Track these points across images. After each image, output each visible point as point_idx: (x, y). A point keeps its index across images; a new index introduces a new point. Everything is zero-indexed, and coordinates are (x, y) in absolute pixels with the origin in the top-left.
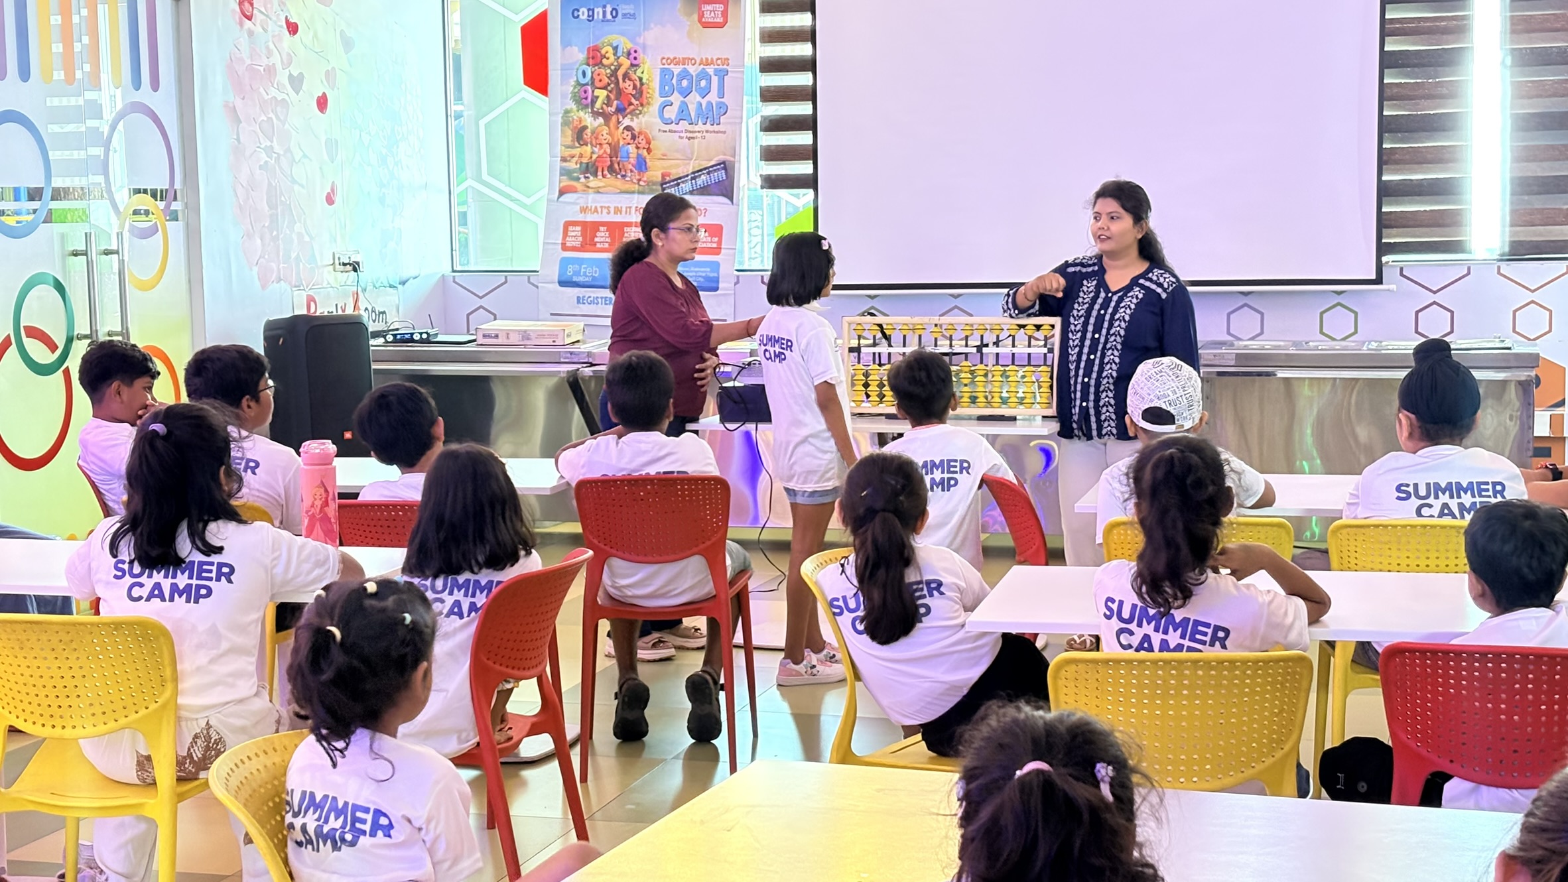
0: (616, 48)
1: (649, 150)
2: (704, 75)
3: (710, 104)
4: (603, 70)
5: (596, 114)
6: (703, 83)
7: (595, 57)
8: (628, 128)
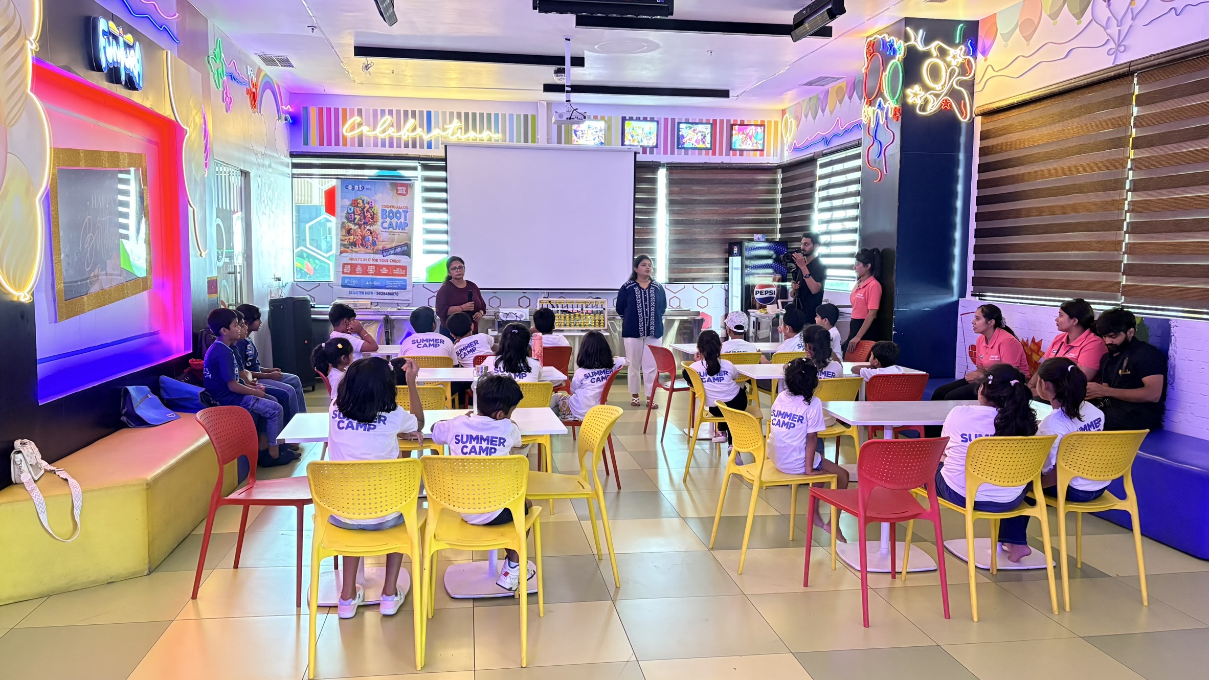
0: (363, 201)
1: (377, 238)
2: (398, 212)
3: (401, 222)
4: (358, 209)
5: (355, 224)
6: (398, 215)
7: (355, 203)
8: (368, 230)
